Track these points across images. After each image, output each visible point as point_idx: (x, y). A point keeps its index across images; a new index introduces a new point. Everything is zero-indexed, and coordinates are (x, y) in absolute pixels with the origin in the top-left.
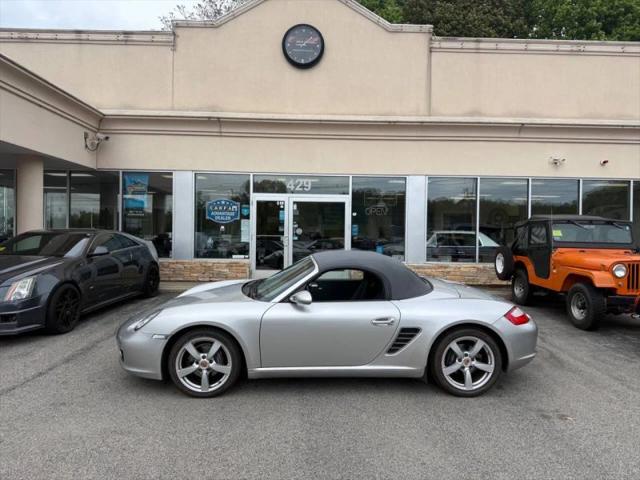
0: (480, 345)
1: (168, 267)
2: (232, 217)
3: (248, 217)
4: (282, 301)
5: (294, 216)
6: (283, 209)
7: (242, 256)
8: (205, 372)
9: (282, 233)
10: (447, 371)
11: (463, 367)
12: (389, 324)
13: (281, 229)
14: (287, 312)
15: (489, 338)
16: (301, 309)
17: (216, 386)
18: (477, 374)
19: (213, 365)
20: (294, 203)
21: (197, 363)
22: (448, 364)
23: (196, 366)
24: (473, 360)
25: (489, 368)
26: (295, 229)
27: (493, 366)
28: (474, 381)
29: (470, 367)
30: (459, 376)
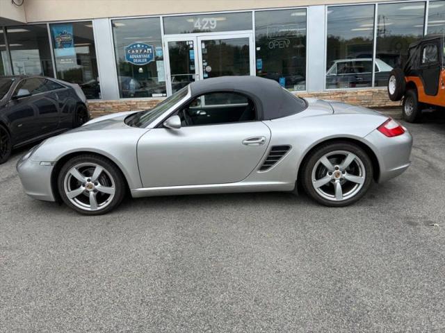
0: (350, 158)
1: (99, 107)
2: (148, 59)
3: (162, 59)
4: (157, 127)
5: (203, 54)
6: (192, 49)
7: (161, 95)
8: (92, 193)
9: (193, 72)
10: (317, 184)
11: (334, 180)
12: (260, 143)
13: (192, 68)
14: (162, 137)
15: (360, 151)
16: (175, 133)
17: (104, 205)
18: (347, 186)
19: (98, 187)
20: (202, 41)
21: (84, 186)
22: (318, 178)
23: (83, 188)
24: (343, 173)
25: (360, 180)
26: (204, 67)
27: (364, 177)
28: (344, 192)
29: (341, 179)
30: (329, 188)
